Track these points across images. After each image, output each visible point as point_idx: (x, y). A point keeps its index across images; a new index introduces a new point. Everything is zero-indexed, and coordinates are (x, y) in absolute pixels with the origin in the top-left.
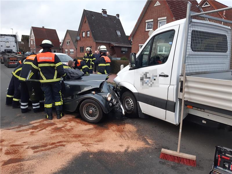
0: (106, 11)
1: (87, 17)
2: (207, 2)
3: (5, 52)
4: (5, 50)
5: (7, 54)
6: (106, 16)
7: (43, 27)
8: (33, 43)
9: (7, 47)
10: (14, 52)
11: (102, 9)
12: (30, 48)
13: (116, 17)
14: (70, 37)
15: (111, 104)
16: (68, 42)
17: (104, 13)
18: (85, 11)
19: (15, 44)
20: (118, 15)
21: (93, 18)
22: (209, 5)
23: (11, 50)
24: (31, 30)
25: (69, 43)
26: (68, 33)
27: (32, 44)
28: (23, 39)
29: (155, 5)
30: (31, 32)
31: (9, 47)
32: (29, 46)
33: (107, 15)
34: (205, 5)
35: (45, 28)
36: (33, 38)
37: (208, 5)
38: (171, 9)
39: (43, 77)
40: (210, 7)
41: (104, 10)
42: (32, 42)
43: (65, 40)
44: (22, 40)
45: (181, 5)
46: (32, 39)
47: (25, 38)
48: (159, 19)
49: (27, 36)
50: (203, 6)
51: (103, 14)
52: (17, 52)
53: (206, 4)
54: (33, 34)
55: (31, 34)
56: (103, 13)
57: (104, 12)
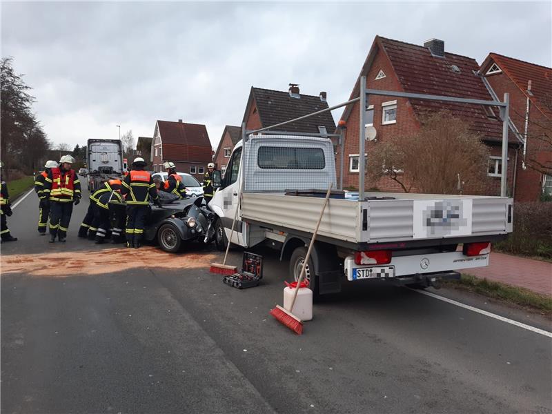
0: (298, 88)
1: (258, 102)
2: (494, 64)
3: (99, 172)
4: (100, 168)
5: (102, 174)
6: (298, 97)
7: (180, 121)
8: (159, 153)
9: (104, 162)
10: (115, 172)
11: (290, 85)
12: (152, 163)
13: (319, 98)
14: (231, 140)
15: (193, 231)
16: (226, 151)
17: (292, 92)
18: (254, 90)
19: (117, 157)
20: (324, 94)
21: (270, 103)
22: (500, 71)
23: (111, 168)
24: (156, 128)
25: (228, 153)
26: (227, 133)
27: (156, 155)
28: (141, 145)
29: (377, 79)
30: (156, 130)
31: (107, 162)
32: (152, 161)
33: (301, 95)
34: (491, 71)
35: (183, 122)
36: (159, 143)
37: (498, 69)
38: (404, 84)
39: (133, 197)
40: (501, 73)
41: (293, 85)
42: (157, 151)
43: (222, 147)
44: (137, 147)
45: (430, 76)
46: (156, 146)
47: (145, 144)
48: (383, 104)
49: (147, 138)
50: (488, 73)
51: (291, 94)
52: (120, 172)
53: (495, 68)
54: (159, 135)
55: (156, 135)
56: (290, 92)
57: (295, 89)
